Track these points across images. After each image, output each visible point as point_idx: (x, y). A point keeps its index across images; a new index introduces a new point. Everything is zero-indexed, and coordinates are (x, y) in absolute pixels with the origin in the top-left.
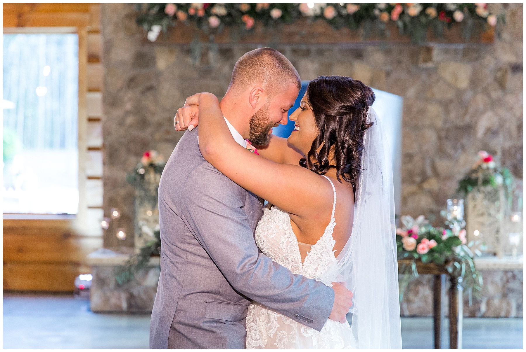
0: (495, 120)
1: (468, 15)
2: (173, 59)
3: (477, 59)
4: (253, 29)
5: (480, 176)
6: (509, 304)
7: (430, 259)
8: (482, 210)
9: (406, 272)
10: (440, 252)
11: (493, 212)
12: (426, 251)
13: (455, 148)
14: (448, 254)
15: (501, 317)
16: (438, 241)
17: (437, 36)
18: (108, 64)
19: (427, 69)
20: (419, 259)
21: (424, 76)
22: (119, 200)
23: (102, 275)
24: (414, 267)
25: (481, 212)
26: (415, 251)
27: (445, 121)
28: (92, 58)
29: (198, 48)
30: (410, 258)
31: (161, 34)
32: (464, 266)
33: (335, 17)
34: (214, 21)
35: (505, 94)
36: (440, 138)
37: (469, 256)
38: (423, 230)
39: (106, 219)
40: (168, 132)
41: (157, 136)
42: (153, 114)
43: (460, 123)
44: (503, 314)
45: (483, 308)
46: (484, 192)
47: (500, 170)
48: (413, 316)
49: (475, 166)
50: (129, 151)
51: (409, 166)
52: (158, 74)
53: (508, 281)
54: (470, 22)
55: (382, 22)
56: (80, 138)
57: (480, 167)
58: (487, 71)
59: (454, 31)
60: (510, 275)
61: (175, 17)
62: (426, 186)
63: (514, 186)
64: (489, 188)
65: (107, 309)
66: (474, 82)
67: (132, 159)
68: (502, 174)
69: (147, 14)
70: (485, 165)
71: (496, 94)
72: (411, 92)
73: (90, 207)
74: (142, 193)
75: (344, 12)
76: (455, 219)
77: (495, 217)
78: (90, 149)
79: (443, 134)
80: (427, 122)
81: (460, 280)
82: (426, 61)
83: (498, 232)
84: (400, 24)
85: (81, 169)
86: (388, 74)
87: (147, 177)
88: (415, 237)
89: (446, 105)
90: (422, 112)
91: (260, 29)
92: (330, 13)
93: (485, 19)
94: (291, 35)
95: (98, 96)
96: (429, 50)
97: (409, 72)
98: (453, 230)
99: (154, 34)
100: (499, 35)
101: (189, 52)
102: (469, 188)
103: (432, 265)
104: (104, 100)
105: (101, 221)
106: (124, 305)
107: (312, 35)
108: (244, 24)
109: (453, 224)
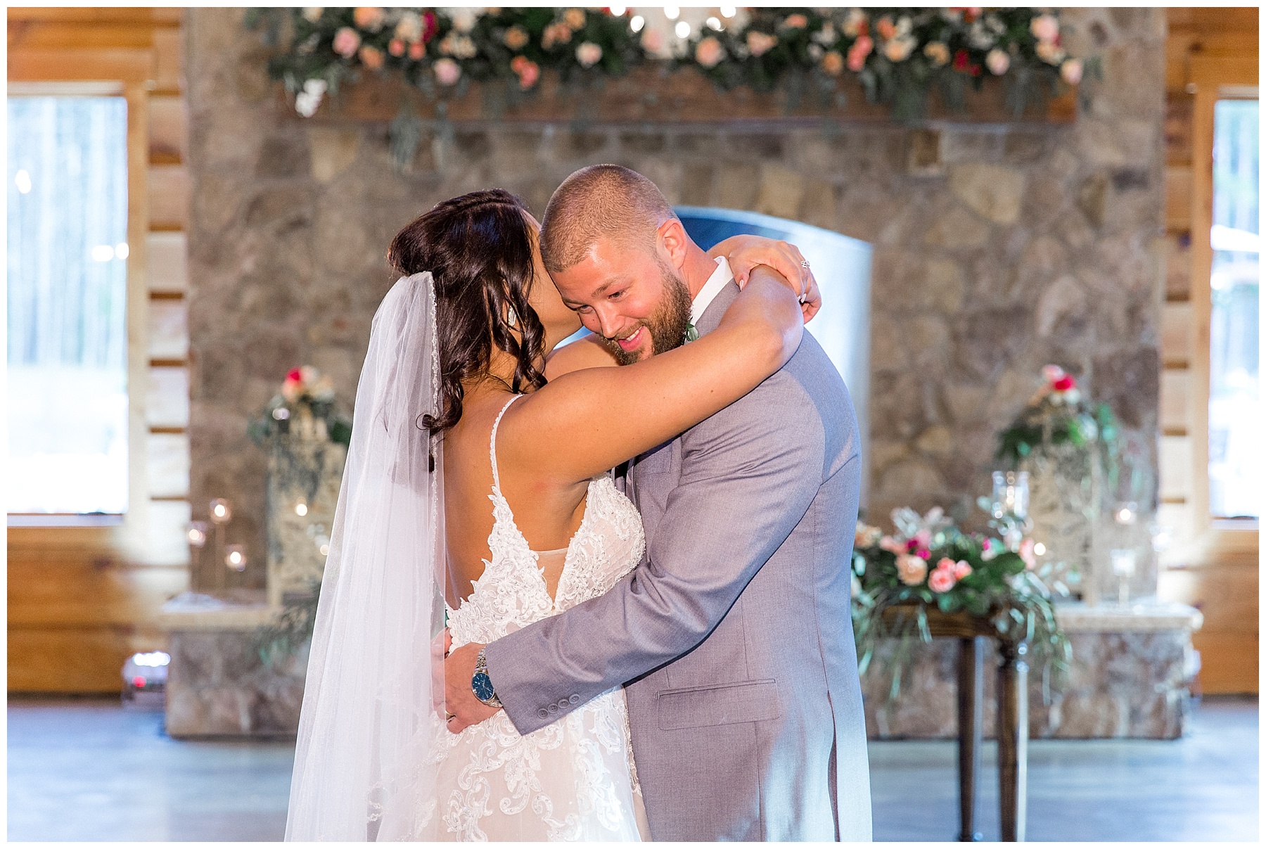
0: (1078, 294)
1: (1018, 59)
2: (351, 156)
3: (1037, 158)
4: (535, 87)
5: (1047, 420)
6: (1111, 707)
7: (958, 602)
8: (1053, 498)
9: (906, 632)
10: (979, 589)
11: (1076, 502)
12: (948, 586)
13: (989, 358)
14: (997, 591)
15: (1096, 738)
16: (975, 563)
17: (948, 107)
18: (199, 169)
19: (926, 181)
20: (934, 604)
21: (919, 198)
22: (228, 480)
23: (192, 654)
24: (922, 621)
25: (1048, 502)
26: (925, 585)
27: (968, 299)
28: (161, 154)
29: (409, 131)
30: (914, 601)
31: (326, 99)
32: (1032, 619)
33: (720, 63)
34: (446, 71)
35: (1100, 237)
36: (955, 337)
37: (1041, 596)
38: (940, 539)
39: (199, 524)
40: (338, 324)
41: (315, 333)
42: (305, 282)
43: (1000, 302)
44: (1099, 730)
45: (1055, 717)
46: (1056, 458)
47: (1090, 407)
48: (901, 738)
49: (1034, 399)
50: (250, 369)
51: (888, 400)
52: (317, 192)
53: (1110, 657)
54: (1023, 75)
55: (827, 75)
56: (131, 338)
57: (1046, 401)
58: (1060, 186)
59: (988, 95)
60: (1114, 642)
61: (357, 60)
62: (925, 444)
63: (1123, 443)
64: (1067, 449)
65: (206, 729)
66: (1031, 211)
67: (258, 387)
68: (1095, 416)
69: (293, 53)
70: (1057, 398)
71: (1080, 237)
72: (891, 233)
73: (155, 499)
74: (285, 463)
75: (742, 51)
76: (1011, 514)
77: (1081, 513)
78: (156, 363)
79: (962, 326)
80: (928, 300)
81: (1023, 649)
82: (924, 162)
83: (1086, 546)
84: (868, 79)
85: (136, 409)
86: (839, 191)
87: (294, 427)
88: (923, 554)
89: (968, 261)
90: (915, 277)
91: (551, 89)
92: (710, 54)
93: (1056, 69)
94: (621, 102)
95: (176, 242)
96: (931, 139)
97: (886, 187)
98: (1005, 538)
99: (309, 99)
100: (1087, 104)
101: (389, 139)
102: (1024, 448)
103: (960, 618)
104: (192, 251)
105: (186, 529)
106: (245, 722)
107: (670, 103)
108: (517, 77)
109: (1006, 525)
